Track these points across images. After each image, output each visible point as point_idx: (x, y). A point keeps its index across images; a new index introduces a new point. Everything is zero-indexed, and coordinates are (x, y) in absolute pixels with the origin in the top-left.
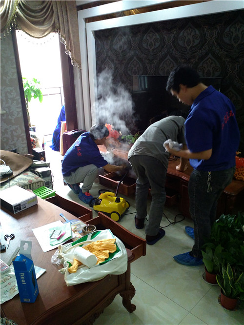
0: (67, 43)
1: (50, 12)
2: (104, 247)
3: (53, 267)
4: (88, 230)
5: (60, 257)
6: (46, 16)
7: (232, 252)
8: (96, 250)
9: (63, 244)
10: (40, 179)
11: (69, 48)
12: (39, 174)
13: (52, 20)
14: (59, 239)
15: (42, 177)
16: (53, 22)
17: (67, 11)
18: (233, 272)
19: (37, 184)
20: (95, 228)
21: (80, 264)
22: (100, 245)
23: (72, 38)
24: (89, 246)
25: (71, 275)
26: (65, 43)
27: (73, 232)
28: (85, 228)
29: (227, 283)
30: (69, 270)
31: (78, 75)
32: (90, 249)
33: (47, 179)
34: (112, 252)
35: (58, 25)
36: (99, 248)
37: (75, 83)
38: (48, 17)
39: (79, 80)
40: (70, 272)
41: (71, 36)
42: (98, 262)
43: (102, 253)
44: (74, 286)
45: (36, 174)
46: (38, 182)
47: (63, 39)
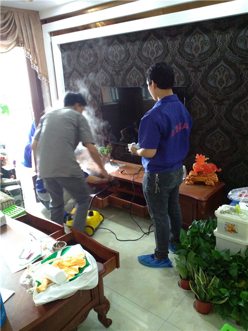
0: (33, 57)
1: (13, 26)
2: (73, 263)
3: (22, 287)
4: (58, 247)
5: (29, 277)
6: (8, 31)
7: (204, 257)
8: (66, 266)
9: (33, 263)
10: (10, 198)
11: (35, 62)
12: (8, 192)
13: (15, 35)
14: (28, 258)
15: (12, 195)
16: (16, 36)
17: (30, 25)
18: (206, 276)
19: (6, 204)
20: (66, 244)
21: (50, 282)
22: (70, 261)
23: (37, 52)
24: (59, 263)
25: (40, 294)
26: (31, 57)
27: (43, 250)
28: (55, 245)
29: (200, 288)
30: (38, 289)
31: (47, 89)
32: (60, 265)
33: (18, 197)
34: (82, 267)
35: (22, 39)
36: (69, 264)
37: (44, 97)
38: (11, 32)
39: (47, 94)
40: (39, 291)
41: (37, 50)
42: (67, 278)
43: (72, 268)
44: (43, 305)
45: (5, 193)
46: (7, 201)
47: (28, 53)
